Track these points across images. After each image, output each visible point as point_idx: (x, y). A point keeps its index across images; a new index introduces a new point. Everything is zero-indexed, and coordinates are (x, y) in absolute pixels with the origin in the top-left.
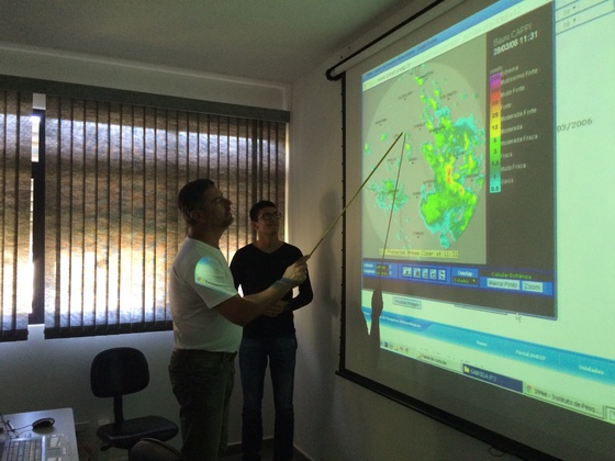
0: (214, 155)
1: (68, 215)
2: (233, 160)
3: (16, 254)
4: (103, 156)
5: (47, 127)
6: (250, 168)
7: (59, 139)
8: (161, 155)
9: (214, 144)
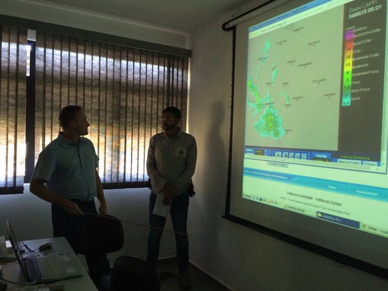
0: (143, 77)
1: (50, 112)
2: (155, 80)
3: (16, 136)
4: (73, 73)
5: (37, 53)
6: (166, 86)
7: (45, 61)
8: (110, 75)
9: (144, 69)
